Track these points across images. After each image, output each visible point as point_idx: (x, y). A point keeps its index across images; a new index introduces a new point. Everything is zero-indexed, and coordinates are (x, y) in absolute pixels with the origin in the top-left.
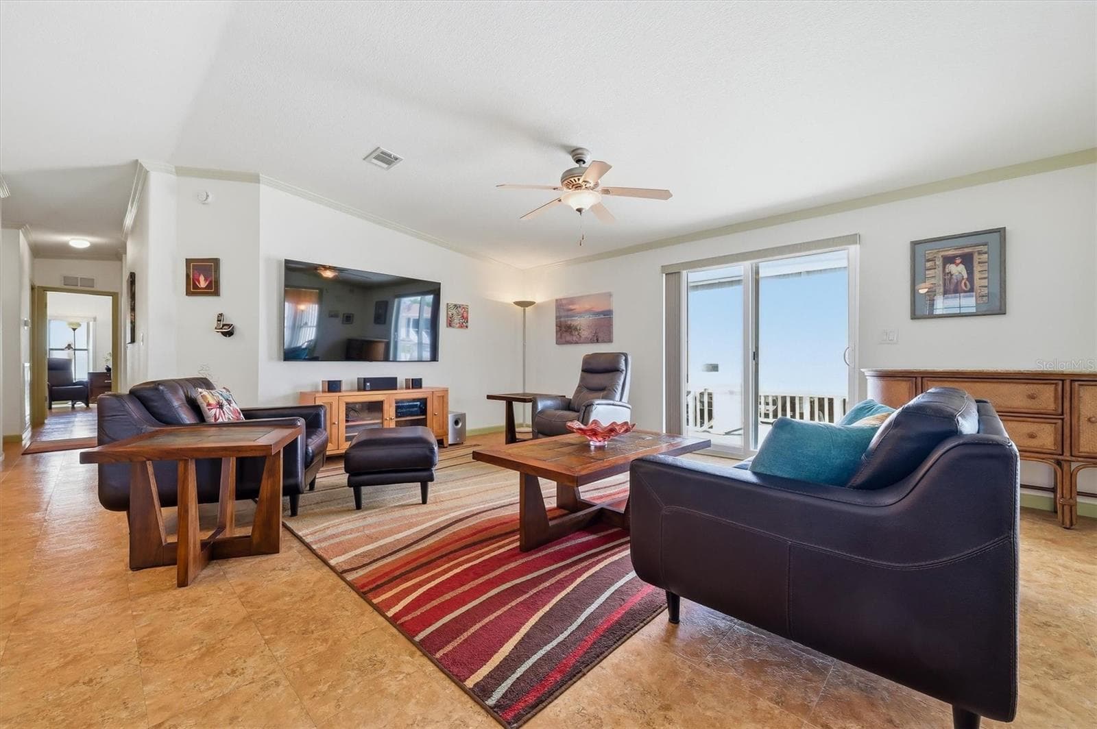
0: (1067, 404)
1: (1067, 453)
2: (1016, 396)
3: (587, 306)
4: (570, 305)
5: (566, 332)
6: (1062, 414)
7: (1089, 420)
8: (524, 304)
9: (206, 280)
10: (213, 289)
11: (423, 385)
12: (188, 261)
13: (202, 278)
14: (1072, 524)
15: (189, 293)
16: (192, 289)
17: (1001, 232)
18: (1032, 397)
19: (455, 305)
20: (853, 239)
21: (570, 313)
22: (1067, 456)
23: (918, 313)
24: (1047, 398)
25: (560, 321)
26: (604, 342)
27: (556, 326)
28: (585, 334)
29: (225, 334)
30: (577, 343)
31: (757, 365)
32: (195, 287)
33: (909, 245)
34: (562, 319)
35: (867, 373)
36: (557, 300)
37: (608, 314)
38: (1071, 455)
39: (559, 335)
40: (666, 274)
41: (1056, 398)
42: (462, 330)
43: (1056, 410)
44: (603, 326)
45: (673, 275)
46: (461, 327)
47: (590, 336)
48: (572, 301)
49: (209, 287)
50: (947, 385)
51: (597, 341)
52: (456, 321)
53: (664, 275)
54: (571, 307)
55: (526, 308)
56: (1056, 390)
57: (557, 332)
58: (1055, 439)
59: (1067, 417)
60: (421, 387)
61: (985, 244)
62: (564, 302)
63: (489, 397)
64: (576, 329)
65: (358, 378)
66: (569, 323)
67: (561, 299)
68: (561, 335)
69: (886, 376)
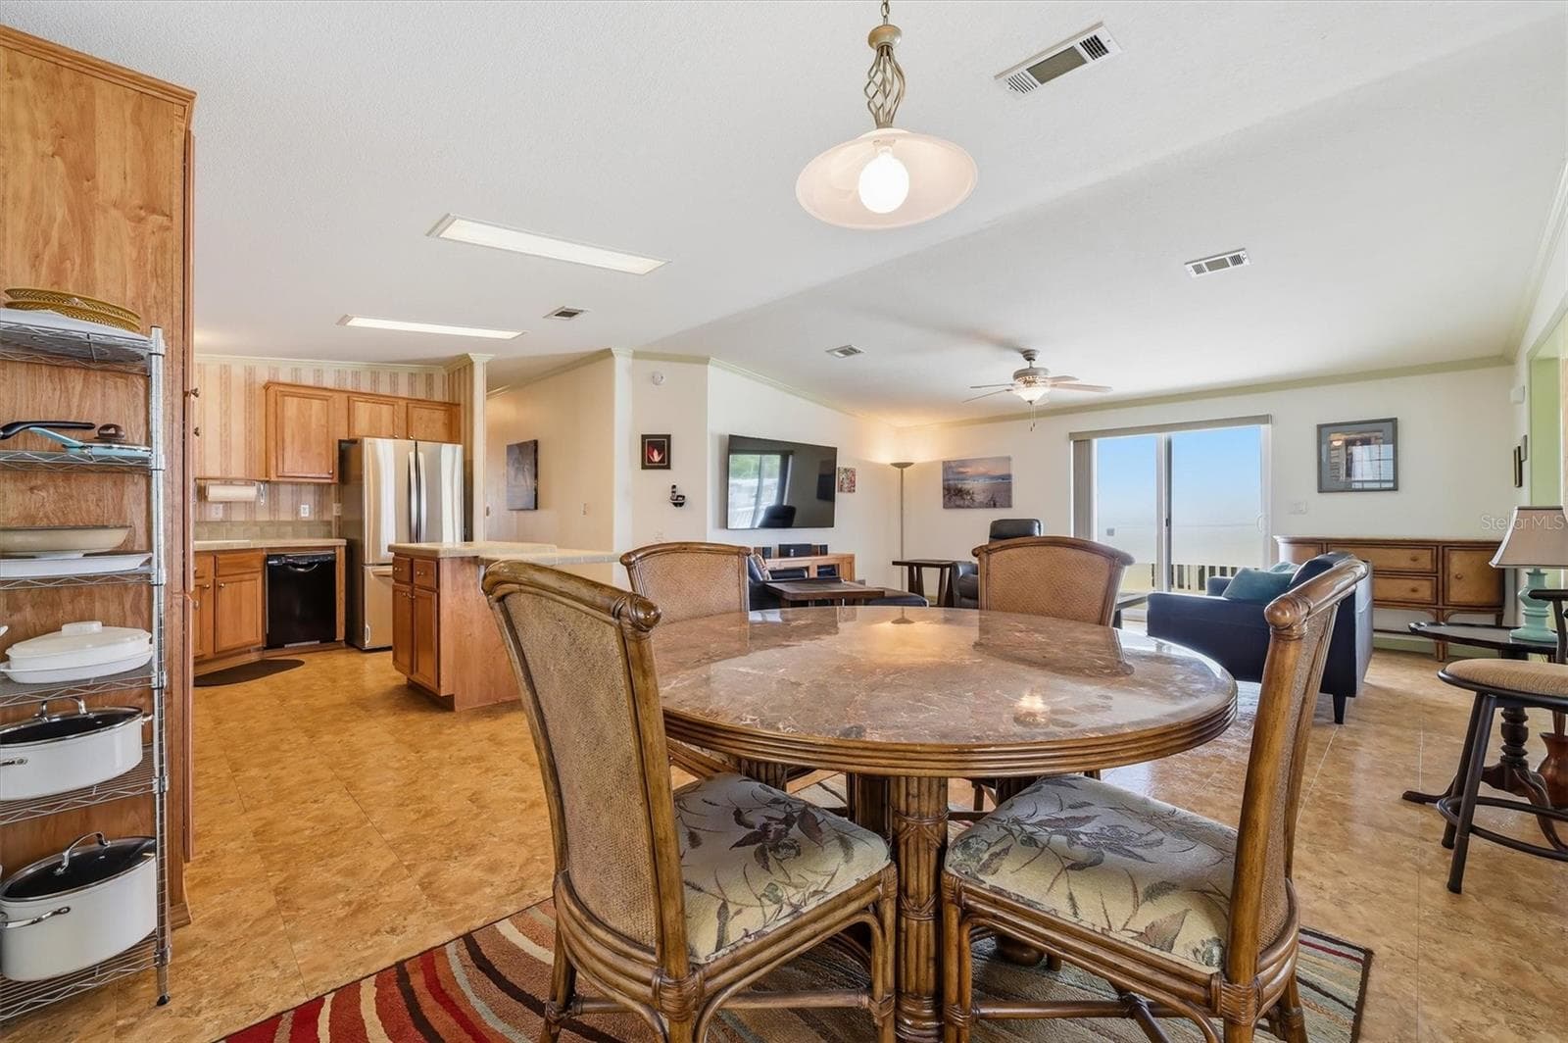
0: (1440, 566)
1: (1440, 603)
2: (1401, 560)
3: (982, 469)
4: (961, 467)
5: (955, 495)
6: (1437, 572)
7: (1456, 577)
8: (901, 466)
9: (659, 454)
10: (665, 464)
11: (829, 552)
12: (644, 437)
13: (656, 453)
14: (1444, 658)
15: (644, 467)
16: (647, 464)
17: (1394, 421)
18: (1414, 560)
19: (845, 469)
20: (1265, 419)
21: (960, 476)
22: (1440, 605)
23: (1324, 488)
24: (1425, 560)
25: (949, 485)
26: (1002, 506)
27: (944, 488)
28: (979, 498)
29: (676, 505)
30: (969, 507)
31: (1169, 530)
32: (650, 461)
33: (1316, 428)
34: (951, 482)
35: (1279, 539)
36: (944, 462)
37: (1007, 478)
38: (1444, 605)
39: (947, 499)
40: (1075, 442)
41: (1432, 560)
42: (849, 494)
43: (1432, 569)
44: (1000, 492)
45: (1082, 443)
46: (849, 491)
47: (986, 502)
48: (963, 463)
49: (660, 462)
50: (1340, 550)
51: (995, 506)
52: (846, 485)
53: (1072, 443)
54: (962, 470)
55: (904, 469)
56: (1432, 553)
57: (944, 496)
58: (1432, 593)
59: (1440, 574)
60: (826, 554)
61: (1380, 431)
62: (953, 465)
63: (894, 563)
64: (968, 493)
65: (780, 546)
66: (960, 486)
67: (949, 462)
68: (950, 499)
69: (1298, 543)
